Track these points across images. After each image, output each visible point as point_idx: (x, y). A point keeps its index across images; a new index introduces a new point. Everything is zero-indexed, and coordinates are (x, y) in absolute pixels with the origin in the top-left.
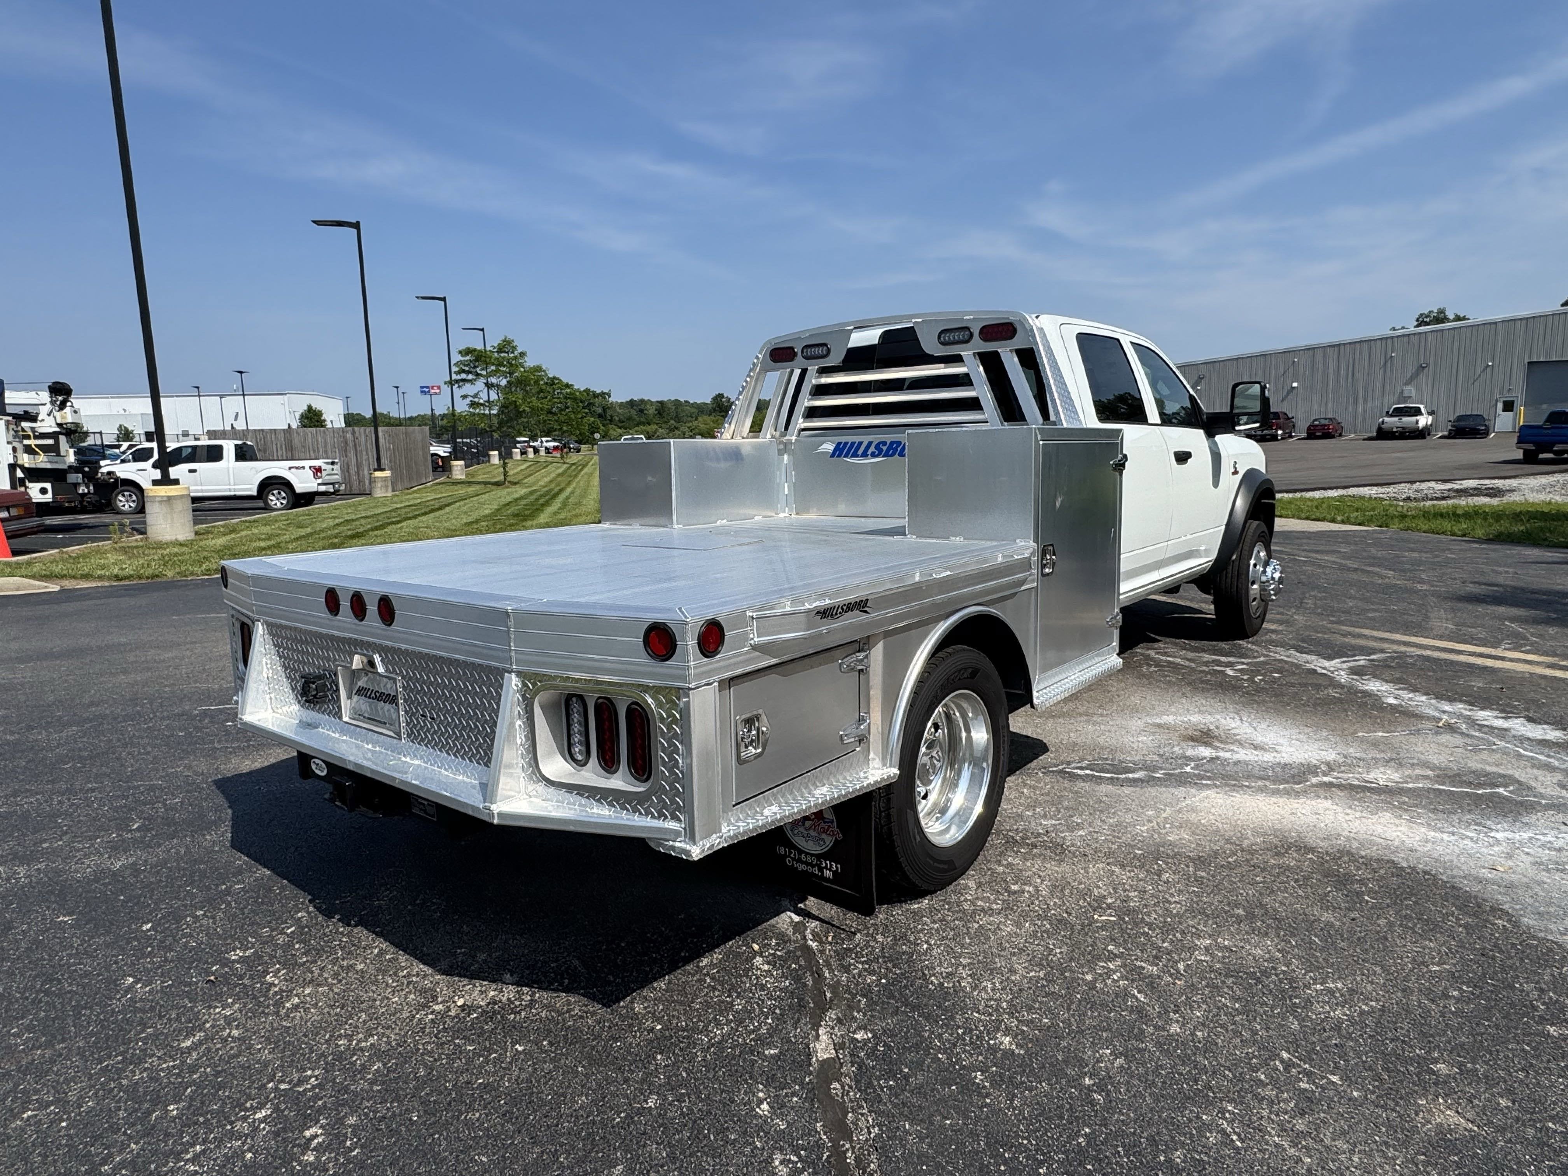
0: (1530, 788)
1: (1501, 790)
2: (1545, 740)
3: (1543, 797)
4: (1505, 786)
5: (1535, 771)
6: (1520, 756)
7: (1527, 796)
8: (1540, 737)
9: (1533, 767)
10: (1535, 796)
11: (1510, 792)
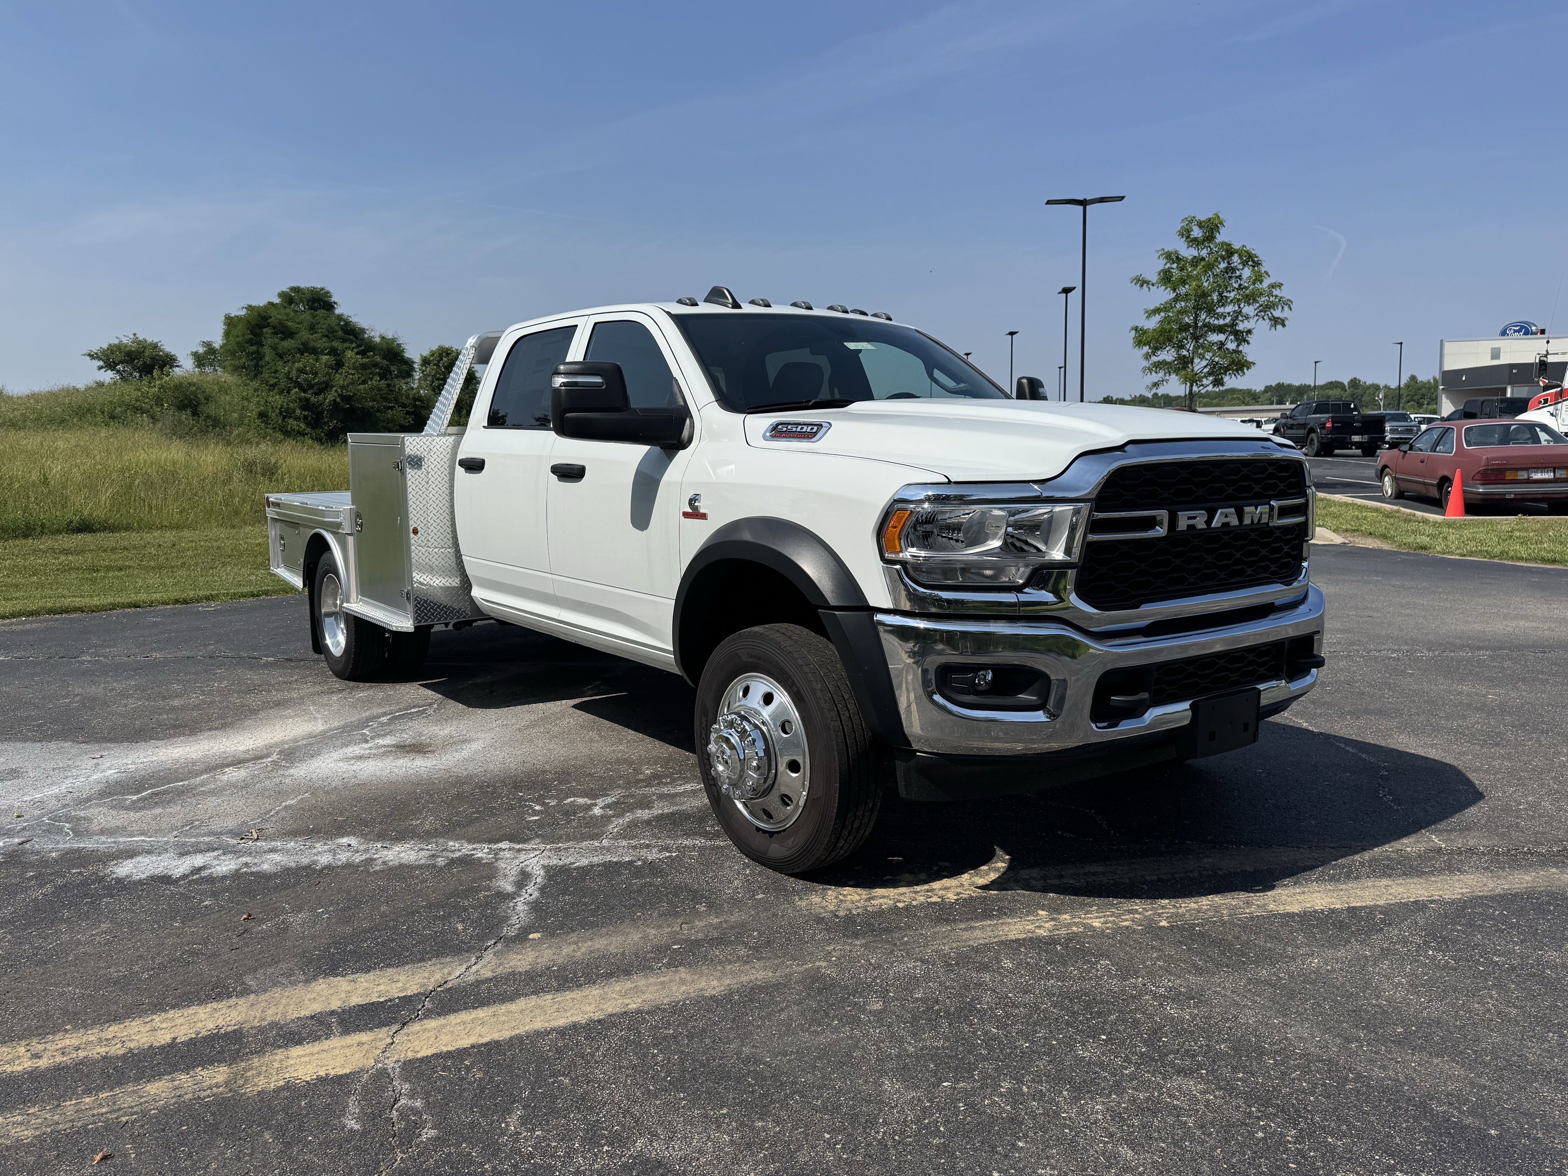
0: (113, 807)
1: (135, 798)
2: (132, 857)
3: (99, 805)
4: (134, 802)
5: (119, 824)
6: (142, 834)
7: (112, 801)
8: (139, 859)
9: (124, 828)
10: (105, 803)
11: (126, 799)
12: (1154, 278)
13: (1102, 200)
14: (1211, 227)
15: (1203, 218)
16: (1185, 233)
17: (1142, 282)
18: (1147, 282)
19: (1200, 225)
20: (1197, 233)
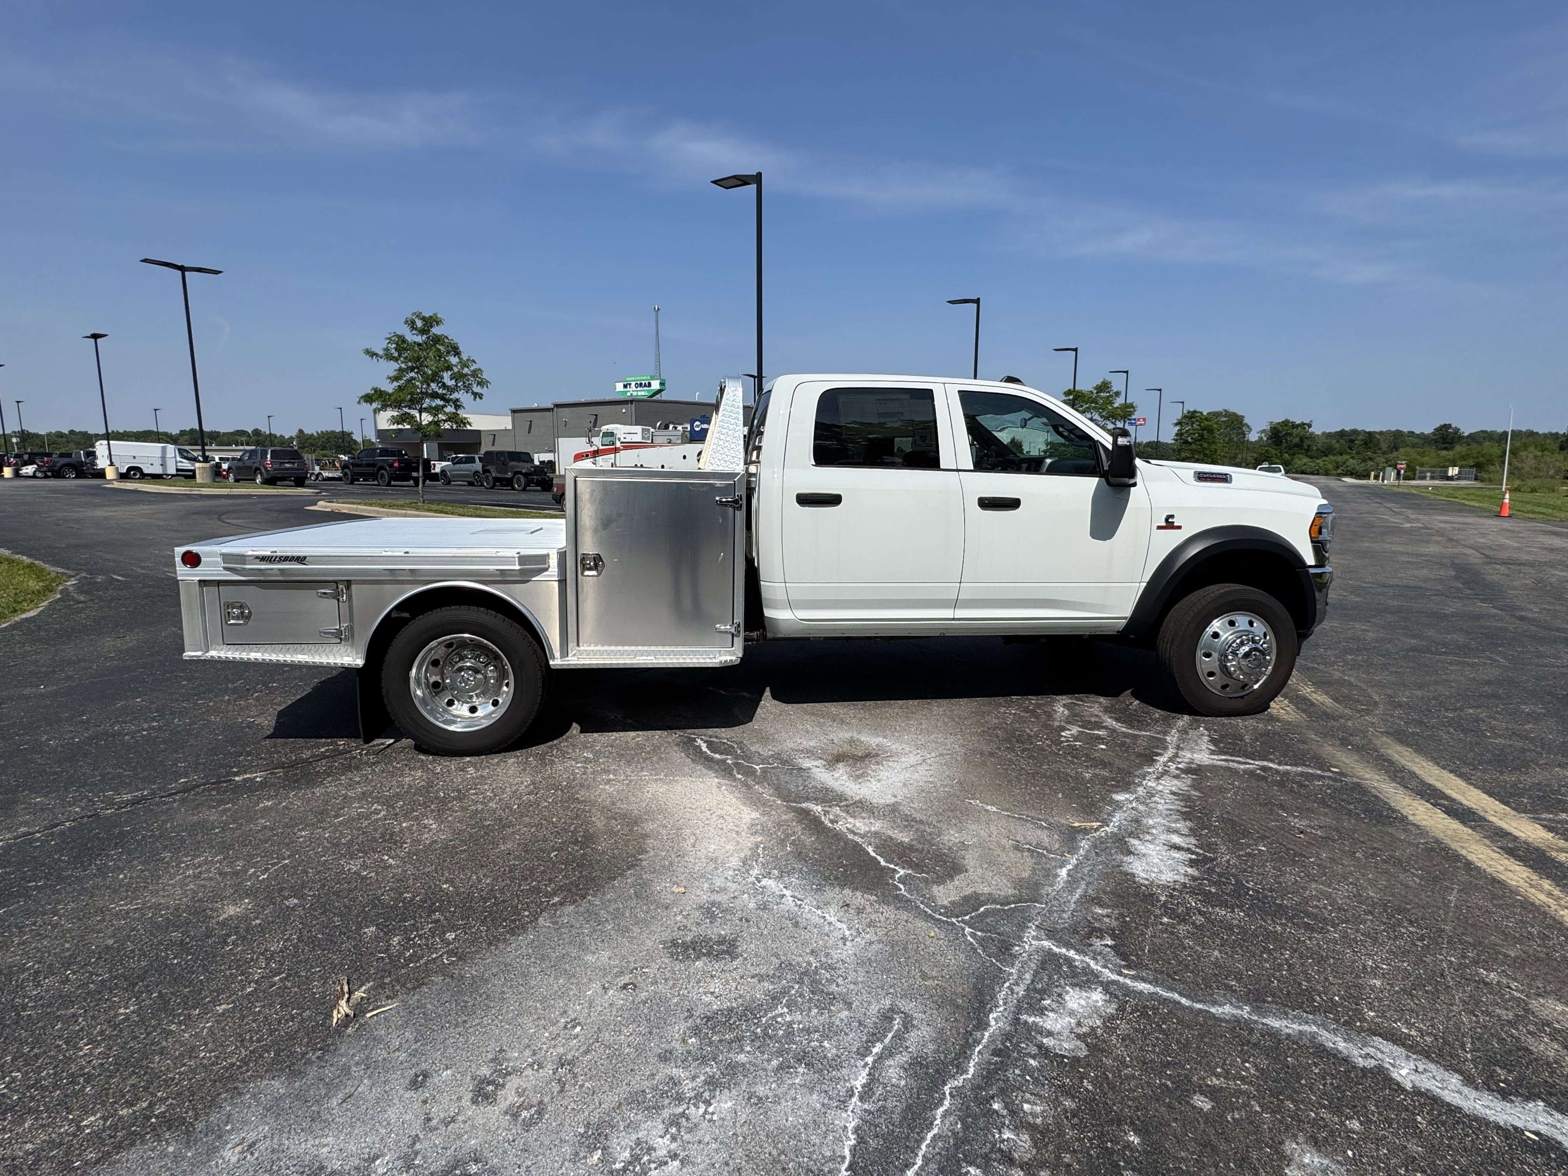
12: (381, 353)
13: (199, 270)
14: (430, 322)
15: (427, 316)
16: (412, 324)
17: (373, 354)
18: (377, 355)
19: (424, 319)
20: (419, 324)
